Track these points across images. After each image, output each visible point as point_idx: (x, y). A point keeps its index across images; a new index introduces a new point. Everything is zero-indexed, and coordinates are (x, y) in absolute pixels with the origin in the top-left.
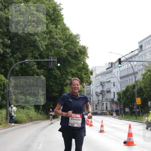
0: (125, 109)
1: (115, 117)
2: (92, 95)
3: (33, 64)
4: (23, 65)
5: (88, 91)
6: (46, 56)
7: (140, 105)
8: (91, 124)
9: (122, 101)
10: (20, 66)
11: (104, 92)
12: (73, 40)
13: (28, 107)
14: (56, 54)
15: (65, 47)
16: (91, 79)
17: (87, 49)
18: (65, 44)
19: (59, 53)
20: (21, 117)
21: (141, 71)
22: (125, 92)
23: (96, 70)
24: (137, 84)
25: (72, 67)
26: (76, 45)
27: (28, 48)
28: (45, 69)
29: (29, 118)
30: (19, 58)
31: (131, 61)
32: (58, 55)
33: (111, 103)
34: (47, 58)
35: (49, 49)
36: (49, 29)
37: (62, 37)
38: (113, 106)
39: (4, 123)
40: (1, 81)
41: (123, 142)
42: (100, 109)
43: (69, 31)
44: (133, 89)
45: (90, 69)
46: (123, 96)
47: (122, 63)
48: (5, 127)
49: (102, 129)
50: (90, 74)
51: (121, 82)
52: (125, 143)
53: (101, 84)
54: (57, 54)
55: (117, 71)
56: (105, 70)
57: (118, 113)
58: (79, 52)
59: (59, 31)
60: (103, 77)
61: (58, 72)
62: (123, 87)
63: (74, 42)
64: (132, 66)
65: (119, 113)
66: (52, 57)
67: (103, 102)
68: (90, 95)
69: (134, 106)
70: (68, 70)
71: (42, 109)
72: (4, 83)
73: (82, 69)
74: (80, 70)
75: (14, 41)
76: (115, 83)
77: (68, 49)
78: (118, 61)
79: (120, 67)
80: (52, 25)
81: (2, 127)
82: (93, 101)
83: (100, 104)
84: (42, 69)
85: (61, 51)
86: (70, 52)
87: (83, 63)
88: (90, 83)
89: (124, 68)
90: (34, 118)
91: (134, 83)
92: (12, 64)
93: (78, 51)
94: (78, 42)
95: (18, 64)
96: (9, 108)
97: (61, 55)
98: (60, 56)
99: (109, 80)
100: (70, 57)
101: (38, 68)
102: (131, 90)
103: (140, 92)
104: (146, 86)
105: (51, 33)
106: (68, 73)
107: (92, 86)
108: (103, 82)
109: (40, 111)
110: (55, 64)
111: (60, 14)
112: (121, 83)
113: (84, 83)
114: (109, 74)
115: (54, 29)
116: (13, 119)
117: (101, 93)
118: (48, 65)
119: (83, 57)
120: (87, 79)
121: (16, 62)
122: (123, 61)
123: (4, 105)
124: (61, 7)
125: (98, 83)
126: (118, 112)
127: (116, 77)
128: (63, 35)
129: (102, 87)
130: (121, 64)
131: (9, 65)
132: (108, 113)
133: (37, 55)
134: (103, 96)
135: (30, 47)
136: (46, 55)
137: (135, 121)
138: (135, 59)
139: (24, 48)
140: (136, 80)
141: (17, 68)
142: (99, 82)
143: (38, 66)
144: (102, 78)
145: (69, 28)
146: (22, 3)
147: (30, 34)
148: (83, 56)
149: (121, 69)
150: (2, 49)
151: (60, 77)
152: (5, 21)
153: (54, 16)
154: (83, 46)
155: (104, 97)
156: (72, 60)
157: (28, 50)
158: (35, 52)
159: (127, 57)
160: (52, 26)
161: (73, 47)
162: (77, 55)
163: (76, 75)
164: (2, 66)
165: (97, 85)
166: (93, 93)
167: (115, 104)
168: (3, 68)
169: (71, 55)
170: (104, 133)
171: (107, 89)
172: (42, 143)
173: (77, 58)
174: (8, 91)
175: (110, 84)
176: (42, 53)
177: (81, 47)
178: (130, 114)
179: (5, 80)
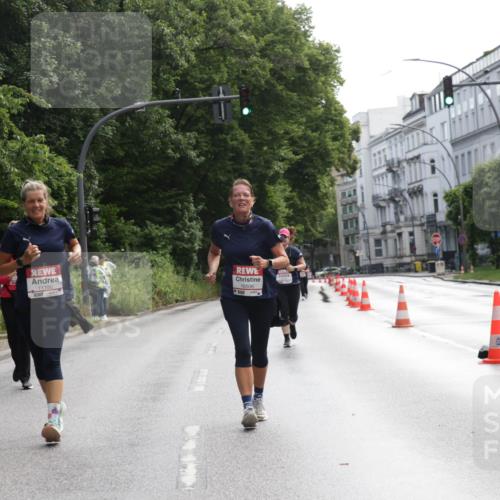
0: (476, 246)
1: (443, 274)
2: (363, 207)
3: (159, 117)
4: (129, 120)
5: (347, 195)
6: (202, 86)
8: (365, 302)
9: (465, 219)
10: (118, 124)
11: (402, 195)
12: (287, 27)
13: (152, 258)
14: (234, 77)
15: (263, 53)
16: (356, 154)
17: (337, 54)
18: (262, 43)
19: (244, 72)
22: (471, 191)
23: (371, 124)
25: (289, 118)
26: (298, 43)
28: (200, 132)
29: (155, 296)
31: (485, 84)
32: (240, 79)
33: (425, 231)
34: (207, 90)
35: (209, 63)
37: (253, 21)
40: (60, 176)
41: (477, 352)
42: (391, 252)
45: (352, 122)
46: (466, 204)
47: (455, 94)
49: (403, 316)
50: (350, 138)
51: (457, 157)
52: (483, 355)
53: (390, 170)
54: (238, 76)
55: (441, 123)
56: (401, 122)
57: (453, 263)
58: (311, 64)
60: (396, 145)
61: (245, 137)
62: (464, 175)
63: (293, 35)
64: (490, 101)
65: (456, 261)
66: (221, 89)
67: (399, 227)
68: (353, 206)
70: (277, 130)
71: (197, 265)
72: (69, 183)
73: (322, 121)
74: (316, 124)
76: (436, 160)
77: (272, 57)
78: (442, 87)
79: (449, 106)
83: (390, 235)
84: (191, 131)
85: (251, 66)
86: (282, 69)
87: (327, 101)
88: (352, 168)
90: (175, 296)
92: (92, 117)
93: (307, 64)
94: (306, 32)
95: (111, 118)
97: (253, 79)
98: (250, 82)
99: (415, 153)
100: (280, 85)
101: (176, 128)
105: (215, 11)
106: (275, 139)
107: (361, 175)
108: (396, 161)
109: (192, 271)
110: (235, 112)
112: (455, 161)
113: (333, 168)
114: (415, 133)
117: (392, 199)
118: (208, 117)
119: (324, 83)
120: (343, 153)
121: (104, 111)
122: (458, 87)
125: (378, 165)
126: (453, 256)
127: (438, 141)
128: (253, 13)
129: (394, 178)
130: (452, 96)
131: (81, 123)
132: (418, 264)
133: (172, 86)
134: (399, 210)
136: (202, 81)
141: (109, 132)
142: (383, 163)
143: (178, 120)
144: (390, 148)
148: (323, 79)
149: (453, 116)
151: (253, 153)
154: (320, 44)
155: (402, 212)
156: (289, 93)
158: (165, 77)
159: (470, 71)
161: (289, 51)
162: (304, 76)
163: (305, 144)
164: (60, 126)
165: (376, 173)
166: (363, 201)
167: (441, 231)
168: (62, 134)
169: (285, 78)
170: (411, 329)
171: (411, 184)
172: (205, 372)
173: (303, 87)
174: (83, 210)
175: (420, 168)
176: (189, 78)
177: (316, 48)
178: (493, 263)
179: (70, 175)
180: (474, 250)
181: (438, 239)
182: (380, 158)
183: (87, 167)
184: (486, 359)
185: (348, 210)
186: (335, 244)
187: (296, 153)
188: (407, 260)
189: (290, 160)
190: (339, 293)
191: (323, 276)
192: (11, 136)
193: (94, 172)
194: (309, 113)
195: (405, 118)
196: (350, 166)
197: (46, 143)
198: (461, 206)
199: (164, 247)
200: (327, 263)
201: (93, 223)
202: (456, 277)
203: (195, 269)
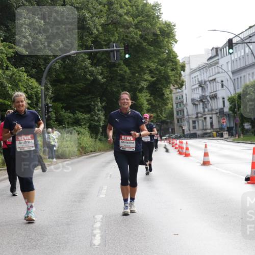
0: (244, 124)
1: (227, 139)
2: (186, 104)
3: (83, 58)
4: (67, 60)
5: (178, 98)
6: (106, 43)
8: (187, 152)
9: (238, 111)
10: (62, 62)
11: (206, 98)
12: (148, 13)
13: (79, 130)
14: (121, 39)
15: (136, 26)
16: (183, 78)
17: (174, 27)
18: (136, 21)
19: (127, 36)
23: (191, 63)
25: (149, 59)
26: (154, 22)
28: (103, 66)
29: (80, 149)
31: (249, 42)
32: (124, 40)
33: (218, 117)
34: (108, 45)
35: (109, 32)
37: (131, 10)
38: (222, 121)
40: (32, 88)
41: (244, 178)
42: (201, 127)
45: (181, 62)
46: (239, 103)
47: (234, 48)
49: (206, 159)
50: (180, 69)
51: (235, 80)
52: (247, 179)
53: (200, 86)
54: (123, 38)
55: (226, 62)
56: (206, 62)
57: (232, 133)
58: (160, 32)
60: (204, 73)
61: (127, 69)
62: (238, 88)
63: (152, 18)
64: (252, 51)
65: (234, 132)
66: (115, 45)
67: (205, 115)
68: (182, 104)
70: (143, 65)
71: (102, 133)
72: (37, 92)
73: (166, 61)
74: (163, 63)
76: (224, 81)
77: (141, 29)
78: (228, 44)
79: (231, 54)
82: (188, 115)
83: (200, 118)
84: (99, 66)
85: (130, 33)
86: (146, 35)
87: (168, 51)
88: (181, 85)
89: (237, 55)
90: (90, 149)
92: (49, 59)
93: (158, 32)
94: (158, 16)
95: (59, 59)
97: (131, 40)
98: (129, 41)
99: (213, 77)
100: (145, 43)
101: (91, 64)
105: (112, 5)
106: (142, 70)
107: (186, 89)
108: (203, 81)
109: (99, 136)
110: (121, 56)
112: (234, 82)
113: (171, 85)
114: (213, 67)
117: (201, 101)
118: (108, 59)
119: (167, 42)
120: (177, 77)
121: (55, 56)
122: (235, 44)
125: (194, 83)
126: (232, 130)
127: (225, 71)
128: (131, 6)
129: (202, 90)
130: (232, 49)
131: (43, 62)
132: (215, 133)
133: (89, 43)
134: (205, 106)
136: (105, 41)
141: (57, 66)
142: (197, 82)
143: (92, 61)
144: (201, 75)
148: (167, 40)
149: (233, 59)
151: (130, 77)
154: (166, 22)
155: (206, 107)
156: (150, 47)
158: (86, 38)
159: (242, 36)
161: (150, 26)
162: (157, 38)
163: (157, 73)
164: (32, 63)
165: (193, 87)
166: (187, 101)
167: (226, 117)
168: (33, 67)
169: (148, 39)
170: (211, 166)
171: (211, 93)
172: (105, 187)
173: (156, 44)
174: (43, 105)
175: (216, 85)
176: (98, 39)
177: (163, 24)
178: (253, 133)
179: (37, 87)
180: (243, 126)
181: (225, 121)
182: (193, 81)
183: (46, 84)
184: (249, 182)
185: (179, 106)
186: (172, 123)
187: (152, 77)
188: (209, 131)
189: (150, 81)
190: (174, 148)
191: (166, 139)
192: (7, 68)
193: (50, 86)
194: (159, 57)
195: (208, 60)
197: (25, 72)
198: (237, 104)
199: (85, 124)
200: (168, 133)
201: (49, 112)
202: (234, 140)
203: (101, 135)
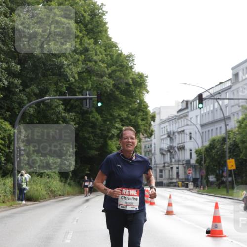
0: (209, 177)
1: (192, 189)
2: (155, 153)
3: (57, 104)
4: (42, 105)
5: (147, 147)
6: (79, 90)
7: (234, 170)
8: (152, 201)
9: (205, 163)
10: (36, 107)
11: (174, 149)
12: (122, 63)
13: (49, 173)
14: (95, 86)
15: (110, 76)
16: (152, 128)
17: (146, 78)
18: (110, 71)
19: (100, 84)
20: (37, 190)
21: (235, 115)
22: (209, 150)
23: (161, 113)
24: (229, 137)
25: (121, 108)
26: (127, 72)
27: (49, 77)
28: (76, 112)
29: (50, 193)
30: (35, 94)
31: (219, 99)
32: (98, 88)
33: (185, 168)
34: (81, 93)
35: (83, 79)
36: (83, 46)
37: (106, 59)
38: (188, 172)
39: (9, 201)
40: (5, 131)
41: (205, 230)
42: (167, 176)
43: (117, 49)
44: (222, 144)
45: (151, 112)
46: (205, 156)
47: (204, 102)
48: (11, 207)
49: (170, 209)
50: (150, 119)
51: (203, 133)
52: (208, 232)
53: (169, 136)
55: (195, 115)
56: (176, 114)
57: (197, 184)
58: (133, 82)
59: (100, 50)
60: (173, 125)
61: (99, 116)
62: (206, 141)
63: (125, 68)
64: (221, 107)
65: (199, 183)
66: (88, 93)
67: (172, 165)
68: (150, 153)
69: (223, 172)
70: (114, 114)
71: (71, 178)
72: (10, 135)
73: (137, 111)
74: (134, 112)
75: (26, 66)
76: (192, 133)
77: (115, 78)
78: (198, 98)
79: (200, 108)
80: (89, 39)
81: (5, 206)
82: (155, 164)
83: (167, 168)
84: (71, 112)
85: (104, 82)
86: (119, 84)
87: (140, 101)
88: (150, 134)
89: (207, 109)
90: (59, 193)
91: (224, 135)
92: (23, 103)
93: (131, 82)
94: (132, 66)
95: (33, 104)
96: (18, 175)
97: (104, 88)
98: (102, 89)
99: (182, 129)
100: (117, 92)
101: (65, 110)
102: (218, 147)
103: (234, 150)
104: (244, 140)
106: (113, 118)
107: (155, 138)
108: (172, 132)
109: (68, 181)
110: (94, 104)
111: (102, 21)
112: (202, 135)
113: (141, 134)
114: (182, 119)
115: (93, 46)
116: (25, 194)
117: (169, 151)
118: (81, 105)
119: (139, 92)
120: (146, 127)
121: (29, 101)
122: (205, 99)
123: (10, 171)
124: (103, 9)
125: (163, 134)
126: (198, 181)
127: (194, 124)
128: (106, 56)
129: (171, 140)
130: (202, 103)
131: (17, 105)
132: (180, 183)
133: (64, 89)
134: (172, 156)
135: (53, 75)
136: (79, 88)
137: (225, 196)
138: (226, 96)
139: (42, 78)
140: (228, 130)
141: (32, 111)
142: (166, 133)
143: (66, 106)
144: (170, 126)
145: (116, 43)
146: (40, 4)
147: (53, 54)
148: (139, 90)
149: (202, 112)
150: (6, 79)
151: (102, 124)
152: (12, 34)
153: (91, 24)
154: (139, 73)
155: (174, 158)
156: (122, 96)
157: (50, 81)
158: (61, 85)
159: (212, 91)
160: (88, 42)
161: (122, 75)
162: (129, 88)
163: (128, 121)
164: (7, 106)
165: (162, 137)
166: (155, 150)
167: (193, 168)
168: (8, 110)
169: (120, 88)
170: (174, 216)
171: (179, 144)
172: (71, 233)
173: (128, 93)
174: (16, 148)
175: (184, 137)
176: (72, 86)
177: (136, 74)
178: (217, 186)
179: (10, 131)
180: (208, 179)
181: (191, 172)
182: (162, 131)
184: (209, 234)
185: (147, 154)
187: (123, 126)
188: (175, 181)
189: (120, 129)
194: (131, 106)
195: (178, 112)
196: (149, 134)
202: (198, 191)
203: (70, 180)
